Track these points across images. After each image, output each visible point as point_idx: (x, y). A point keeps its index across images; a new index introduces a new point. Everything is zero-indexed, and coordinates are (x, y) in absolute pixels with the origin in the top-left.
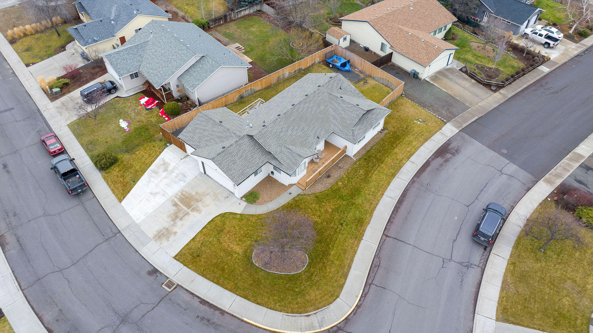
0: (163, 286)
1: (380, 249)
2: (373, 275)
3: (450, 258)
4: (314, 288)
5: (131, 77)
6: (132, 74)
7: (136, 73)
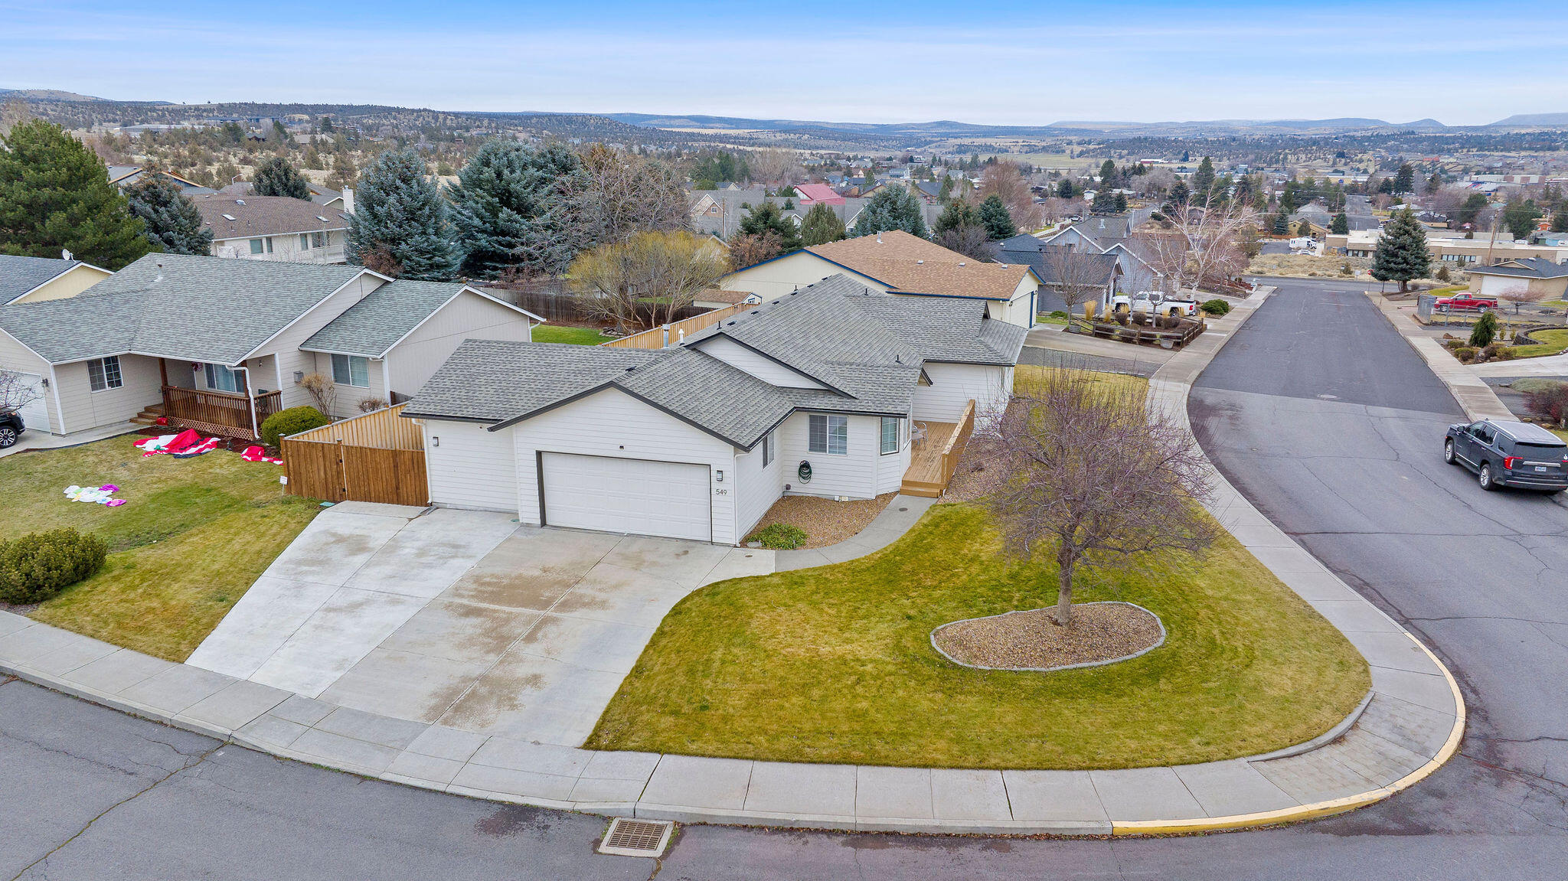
0: (604, 848)
5: (93, 380)
6: (98, 361)
7: (114, 359)
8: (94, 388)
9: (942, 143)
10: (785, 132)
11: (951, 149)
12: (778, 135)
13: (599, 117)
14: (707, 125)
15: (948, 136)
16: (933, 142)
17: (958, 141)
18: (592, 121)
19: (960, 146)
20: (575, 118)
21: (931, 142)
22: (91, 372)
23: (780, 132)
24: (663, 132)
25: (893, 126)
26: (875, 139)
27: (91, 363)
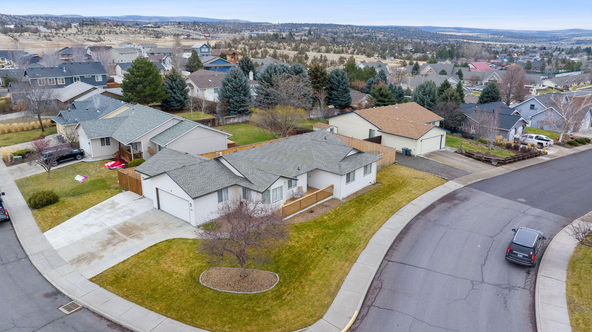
0: (61, 308)
1: (381, 272)
2: (373, 296)
3: (481, 281)
4: (286, 308)
5: (102, 143)
6: (104, 138)
7: (109, 138)
8: (102, 145)
9: (570, 39)
10: (493, 34)
11: (573, 42)
12: (489, 36)
13: (414, 28)
14: (460, 31)
15: (574, 36)
16: (565, 39)
17: (578, 38)
18: (412, 30)
19: (578, 40)
20: (405, 29)
21: (564, 39)
22: (101, 141)
23: (491, 34)
24: (439, 34)
25: (547, 31)
26: (535, 37)
27: (101, 139)
